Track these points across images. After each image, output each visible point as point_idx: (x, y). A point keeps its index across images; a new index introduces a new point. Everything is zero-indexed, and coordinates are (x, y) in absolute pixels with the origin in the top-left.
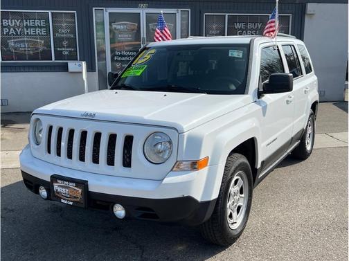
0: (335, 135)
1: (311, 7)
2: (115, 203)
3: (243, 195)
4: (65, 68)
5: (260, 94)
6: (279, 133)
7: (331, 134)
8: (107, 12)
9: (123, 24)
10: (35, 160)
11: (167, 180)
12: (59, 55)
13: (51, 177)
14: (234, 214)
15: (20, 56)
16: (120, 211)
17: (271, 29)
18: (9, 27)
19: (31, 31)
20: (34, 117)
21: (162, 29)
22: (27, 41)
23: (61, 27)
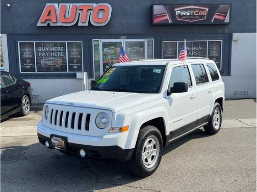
0: (242, 120)
1: (236, 36)
2: (80, 149)
3: (156, 150)
4: (74, 76)
5: (169, 93)
6: (184, 116)
7: (239, 120)
8: (101, 42)
9: (111, 49)
10: (45, 128)
11: (105, 137)
12: (71, 69)
13: (51, 135)
14: (149, 160)
15: (48, 69)
16: (83, 153)
17: (183, 56)
18: (42, 52)
19: (55, 54)
20: (45, 105)
21: (123, 55)
22: (53, 60)
23: (73, 51)
